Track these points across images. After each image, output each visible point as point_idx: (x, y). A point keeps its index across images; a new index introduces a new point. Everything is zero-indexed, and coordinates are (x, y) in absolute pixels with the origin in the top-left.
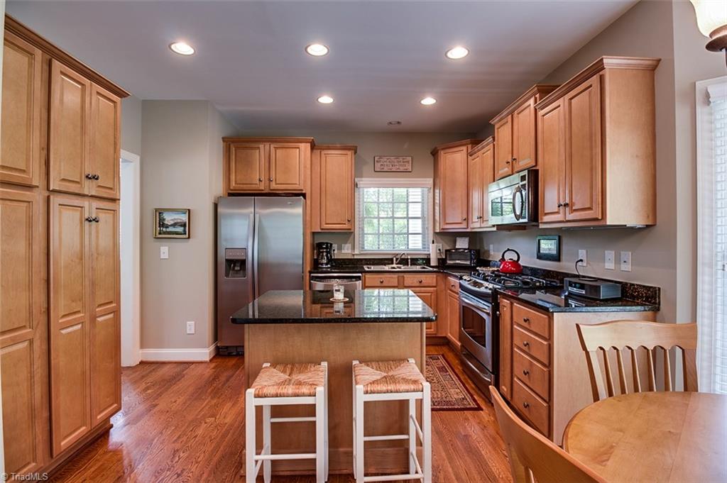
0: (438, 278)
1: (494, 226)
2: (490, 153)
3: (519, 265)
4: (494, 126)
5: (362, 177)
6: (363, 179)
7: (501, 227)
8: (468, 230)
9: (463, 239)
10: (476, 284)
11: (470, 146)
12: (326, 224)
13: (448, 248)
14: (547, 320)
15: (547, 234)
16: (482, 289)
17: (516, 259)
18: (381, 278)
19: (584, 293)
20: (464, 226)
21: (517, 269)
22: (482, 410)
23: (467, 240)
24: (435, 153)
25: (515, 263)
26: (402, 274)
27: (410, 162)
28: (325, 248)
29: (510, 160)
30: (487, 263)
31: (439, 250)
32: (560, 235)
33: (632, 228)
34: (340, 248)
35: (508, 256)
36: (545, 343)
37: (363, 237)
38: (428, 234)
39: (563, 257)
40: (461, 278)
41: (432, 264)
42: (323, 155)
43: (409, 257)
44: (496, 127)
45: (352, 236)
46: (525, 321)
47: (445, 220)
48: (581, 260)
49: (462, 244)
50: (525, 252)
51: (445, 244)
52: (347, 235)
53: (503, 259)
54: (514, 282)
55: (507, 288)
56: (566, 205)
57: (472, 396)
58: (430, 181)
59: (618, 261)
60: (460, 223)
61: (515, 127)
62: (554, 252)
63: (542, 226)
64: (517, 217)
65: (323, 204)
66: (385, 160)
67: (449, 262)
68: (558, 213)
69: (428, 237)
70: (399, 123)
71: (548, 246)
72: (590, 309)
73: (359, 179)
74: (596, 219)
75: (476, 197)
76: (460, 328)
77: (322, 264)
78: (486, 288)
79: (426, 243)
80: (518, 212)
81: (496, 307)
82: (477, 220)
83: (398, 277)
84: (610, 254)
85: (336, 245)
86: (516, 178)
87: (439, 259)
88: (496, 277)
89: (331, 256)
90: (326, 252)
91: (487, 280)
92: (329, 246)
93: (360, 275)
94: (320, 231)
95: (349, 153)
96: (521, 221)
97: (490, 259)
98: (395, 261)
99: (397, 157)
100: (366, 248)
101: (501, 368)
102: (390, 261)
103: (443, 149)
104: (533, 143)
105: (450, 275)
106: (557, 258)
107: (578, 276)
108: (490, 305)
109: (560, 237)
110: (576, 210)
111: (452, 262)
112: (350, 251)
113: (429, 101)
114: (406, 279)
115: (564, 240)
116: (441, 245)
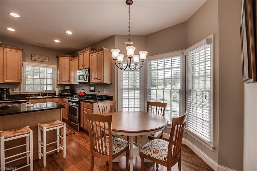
0: (59, 99)
1: (78, 83)
2: (77, 61)
3: (85, 93)
4: (78, 54)
5: (25, 61)
6: (26, 62)
7: (80, 83)
8: (70, 84)
9: (68, 86)
10: (73, 99)
11: (70, 57)
12: (7, 80)
13: (62, 89)
14: (92, 105)
15: (92, 85)
16: (76, 100)
17: (84, 92)
18: (36, 101)
19: (100, 98)
20: (68, 82)
21: (85, 95)
22: (76, 133)
23: (69, 86)
24: (58, 57)
25: (84, 93)
26: (45, 99)
27: (48, 59)
28: (5, 90)
29: (83, 65)
30: (76, 94)
31: (59, 90)
32: (95, 85)
33: (108, 84)
34: (13, 90)
35: (82, 91)
36: (92, 110)
37: (25, 86)
38: (55, 85)
39: (96, 91)
40: (68, 98)
41: (56, 95)
42: (5, 51)
43: (47, 93)
44: (79, 54)
45: (20, 85)
46: (87, 106)
47: (62, 80)
48: (99, 91)
49: (67, 88)
50: (87, 90)
51: (61, 88)
52: (17, 85)
53: (81, 92)
54: (84, 98)
55: (82, 99)
56: (96, 78)
57: (73, 131)
58: (56, 67)
59: (106, 91)
60: (67, 81)
61: (84, 56)
62: (94, 90)
63: (91, 83)
64: (85, 81)
65: (5, 72)
66: (37, 56)
67: (63, 94)
68: (94, 80)
69: (55, 86)
70: (43, 44)
71: (92, 88)
72: (100, 101)
73: (24, 62)
74: (102, 82)
75: (72, 74)
76: (68, 113)
77: (4, 97)
78: (77, 100)
79: (54, 88)
80: (85, 79)
81: (80, 104)
82: (73, 81)
83: (44, 100)
84: (105, 90)
85: (11, 89)
86: (85, 70)
87: (59, 93)
88: (79, 97)
89: (9, 94)
90: (6, 92)
91: (77, 98)
92: (7, 90)
93: (26, 100)
94: (3, 83)
95: (20, 51)
96: (86, 81)
97: (76, 92)
98: (41, 95)
99: (42, 56)
100: (27, 90)
101: (81, 120)
102: (39, 95)
103: (61, 57)
104: (89, 62)
105: (64, 98)
106: (94, 91)
107: (99, 95)
108: (78, 104)
109: (95, 86)
110: (98, 80)
111: (64, 94)
112: (18, 91)
113: (57, 41)
114: (47, 100)
115: (96, 87)
116: (59, 88)
